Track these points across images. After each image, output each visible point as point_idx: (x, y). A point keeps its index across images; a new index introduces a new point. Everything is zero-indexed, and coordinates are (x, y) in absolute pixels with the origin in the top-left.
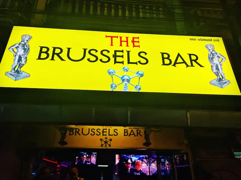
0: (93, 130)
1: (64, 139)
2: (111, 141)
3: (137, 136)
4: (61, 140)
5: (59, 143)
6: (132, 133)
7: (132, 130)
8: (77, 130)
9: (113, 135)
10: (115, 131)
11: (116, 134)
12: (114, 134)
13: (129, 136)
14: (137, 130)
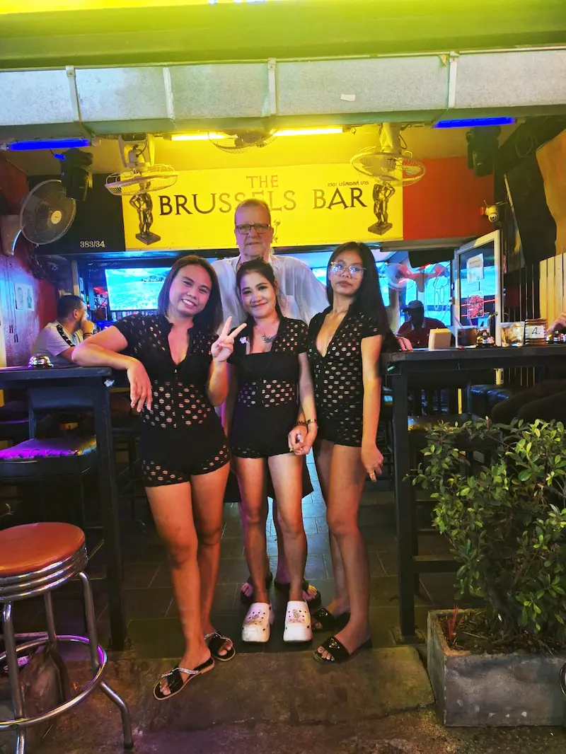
0: (224, 198)
1: (149, 225)
2: (279, 226)
3: (353, 206)
4: (142, 230)
5: (138, 236)
6: (338, 199)
7: (337, 191)
8: (181, 201)
9: (283, 209)
10: (289, 195)
11: (290, 205)
12: (285, 207)
13: (329, 207)
14: (353, 189)
